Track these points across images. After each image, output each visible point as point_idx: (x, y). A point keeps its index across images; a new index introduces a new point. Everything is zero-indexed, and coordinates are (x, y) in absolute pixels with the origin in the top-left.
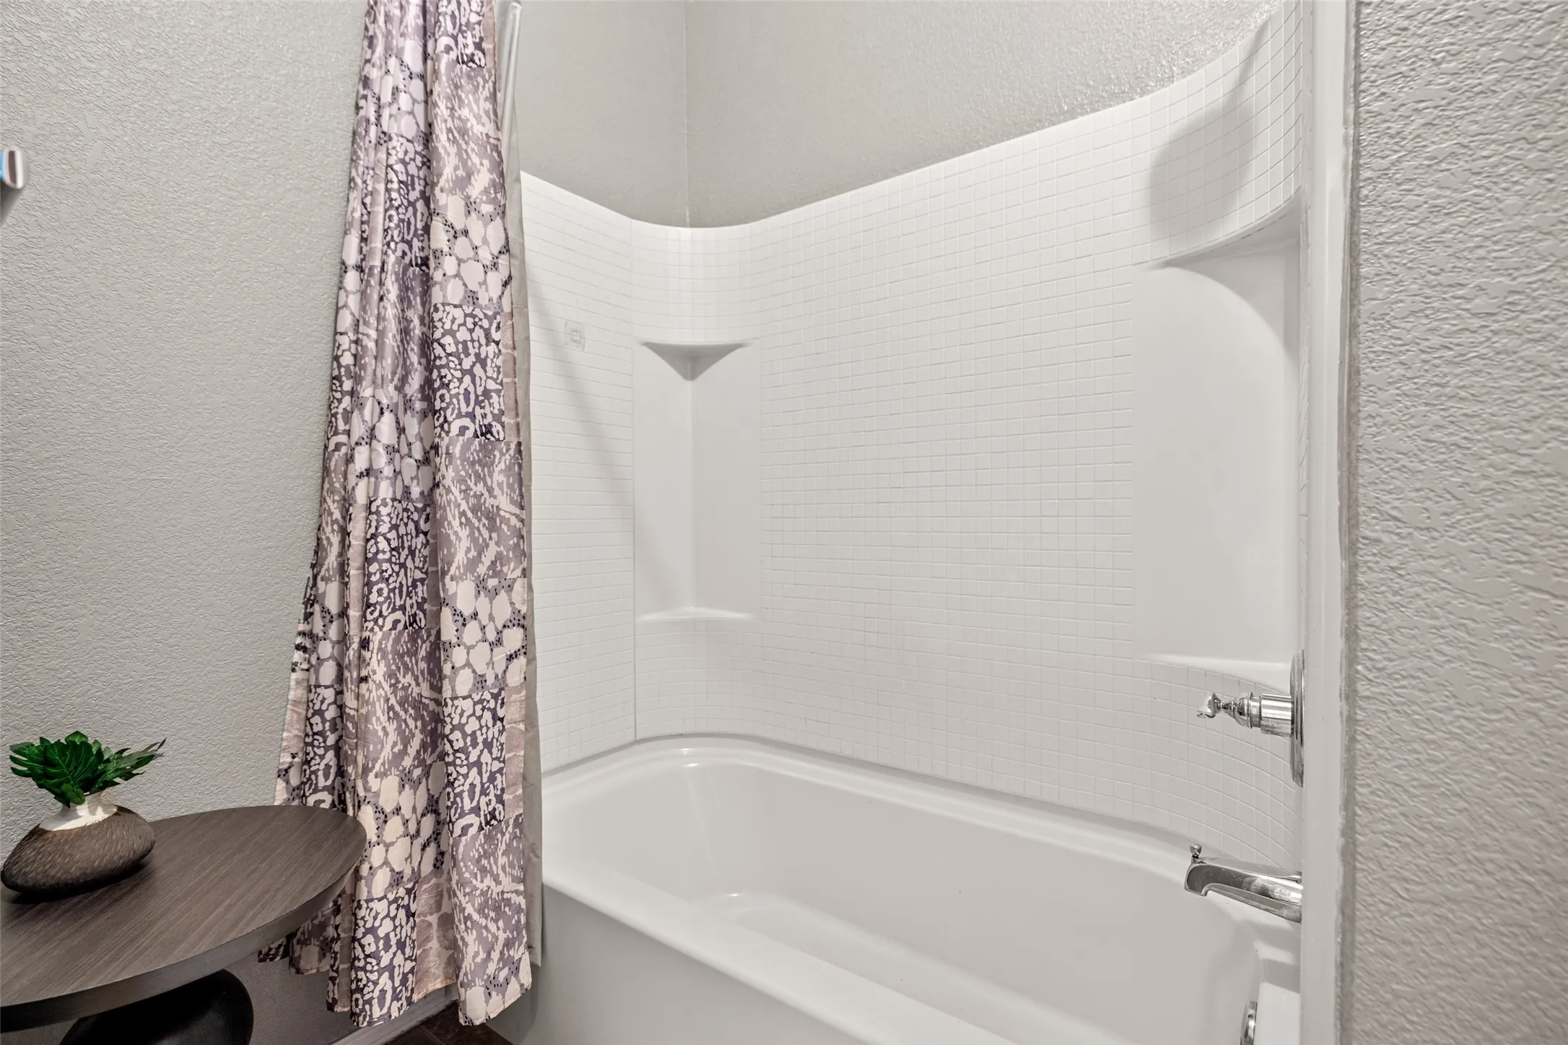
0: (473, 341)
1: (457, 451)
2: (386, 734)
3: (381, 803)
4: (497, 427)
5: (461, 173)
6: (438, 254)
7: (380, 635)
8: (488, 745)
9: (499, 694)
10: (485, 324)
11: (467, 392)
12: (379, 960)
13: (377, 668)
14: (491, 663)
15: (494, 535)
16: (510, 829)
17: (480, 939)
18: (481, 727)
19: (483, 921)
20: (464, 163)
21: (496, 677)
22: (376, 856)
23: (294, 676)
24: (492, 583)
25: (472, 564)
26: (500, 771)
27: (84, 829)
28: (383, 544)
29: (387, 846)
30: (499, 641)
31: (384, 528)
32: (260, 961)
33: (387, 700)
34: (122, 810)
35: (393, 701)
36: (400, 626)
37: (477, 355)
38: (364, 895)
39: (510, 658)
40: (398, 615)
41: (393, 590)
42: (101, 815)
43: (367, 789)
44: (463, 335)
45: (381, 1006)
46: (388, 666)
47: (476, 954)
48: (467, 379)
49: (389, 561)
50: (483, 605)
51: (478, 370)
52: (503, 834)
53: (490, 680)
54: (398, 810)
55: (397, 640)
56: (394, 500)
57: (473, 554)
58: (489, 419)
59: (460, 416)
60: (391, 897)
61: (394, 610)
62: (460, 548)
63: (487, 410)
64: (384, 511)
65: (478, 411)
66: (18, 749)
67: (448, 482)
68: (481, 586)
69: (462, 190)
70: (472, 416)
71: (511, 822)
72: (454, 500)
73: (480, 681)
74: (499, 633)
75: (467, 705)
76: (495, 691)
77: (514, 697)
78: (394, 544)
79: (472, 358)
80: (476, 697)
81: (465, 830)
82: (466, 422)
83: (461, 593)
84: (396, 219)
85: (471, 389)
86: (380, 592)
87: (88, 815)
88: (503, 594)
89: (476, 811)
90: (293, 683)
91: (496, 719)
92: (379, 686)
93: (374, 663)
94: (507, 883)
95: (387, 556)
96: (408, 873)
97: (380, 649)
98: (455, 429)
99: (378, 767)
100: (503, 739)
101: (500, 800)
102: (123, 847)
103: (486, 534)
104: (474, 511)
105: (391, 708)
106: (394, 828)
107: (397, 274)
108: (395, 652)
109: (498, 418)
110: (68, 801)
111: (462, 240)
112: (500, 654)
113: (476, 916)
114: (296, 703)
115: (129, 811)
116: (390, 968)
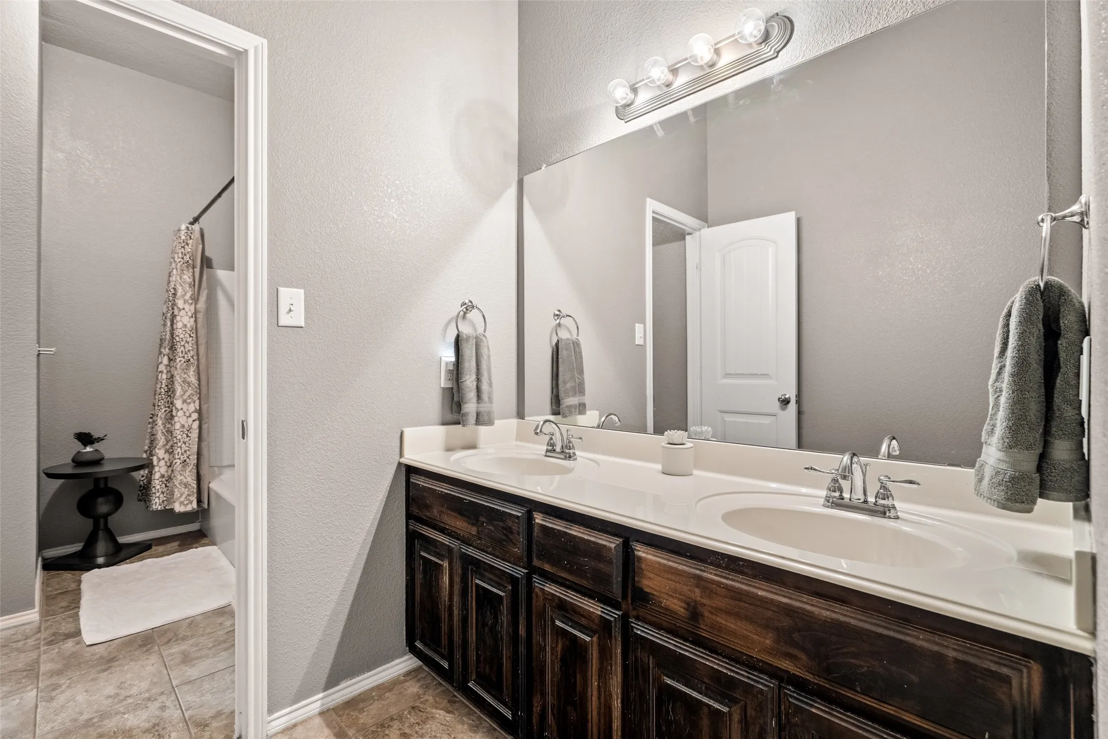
0: (185, 337)
1: (178, 367)
2: (161, 439)
3: (159, 456)
4: (192, 360)
5: (183, 293)
6: (176, 316)
7: (160, 413)
8: (185, 443)
9: (189, 430)
10: (189, 332)
11: (182, 351)
12: (156, 494)
13: (160, 422)
14: (187, 422)
15: (190, 388)
16: (192, 466)
17: (179, 491)
18: (182, 438)
19: (180, 487)
20: (184, 290)
21: (189, 426)
22: (157, 469)
23: (149, 425)
24: (189, 401)
25: (182, 396)
26: (188, 450)
27: (87, 452)
28: (162, 390)
29: (160, 467)
30: (190, 416)
31: (163, 386)
32: (139, 501)
33: (162, 430)
34: (97, 450)
35: (164, 431)
36: (167, 412)
37: (186, 341)
38: (153, 478)
39: (194, 421)
40: (167, 409)
41: (165, 402)
42: (92, 450)
43: (155, 452)
44: (182, 336)
45: (156, 506)
46: (163, 422)
47: (177, 495)
48: (182, 347)
49: (164, 395)
50: (185, 406)
51: (186, 345)
52: (189, 467)
53: (186, 426)
54: (164, 459)
55: (166, 415)
56: (167, 379)
57: (182, 393)
58: (190, 357)
59: (179, 357)
60: (160, 480)
61: (165, 407)
62: (179, 392)
63: (189, 355)
64: (163, 382)
65: (186, 356)
66: (76, 434)
67: (175, 375)
68: (184, 401)
69: (183, 298)
70: (184, 357)
71: (192, 464)
72: (178, 379)
73: (183, 426)
74: (190, 414)
75: (178, 432)
76: (188, 429)
77: (194, 431)
78: (166, 390)
79: (184, 342)
80: (181, 430)
81: (176, 463)
82: (182, 359)
83: (178, 403)
84: (170, 304)
85: (184, 350)
86: (161, 403)
87: (89, 449)
88: (192, 404)
89: (180, 459)
90: (149, 428)
91: (187, 436)
92: (160, 426)
93: (158, 421)
94: (189, 479)
95: (163, 393)
96: (166, 475)
97: (160, 417)
98: (178, 361)
99: (158, 447)
100: (190, 442)
101: (188, 457)
102: (96, 457)
103: (187, 388)
104: (183, 382)
105: (163, 432)
106: (162, 463)
107: (170, 319)
108: (165, 418)
109: (192, 357)
110: (85, 445)
111: (182, 311)
112: (190, 420)
113: (178, 485)
114: (149, 433)
115: (98, 451)
116: (159, 497)
